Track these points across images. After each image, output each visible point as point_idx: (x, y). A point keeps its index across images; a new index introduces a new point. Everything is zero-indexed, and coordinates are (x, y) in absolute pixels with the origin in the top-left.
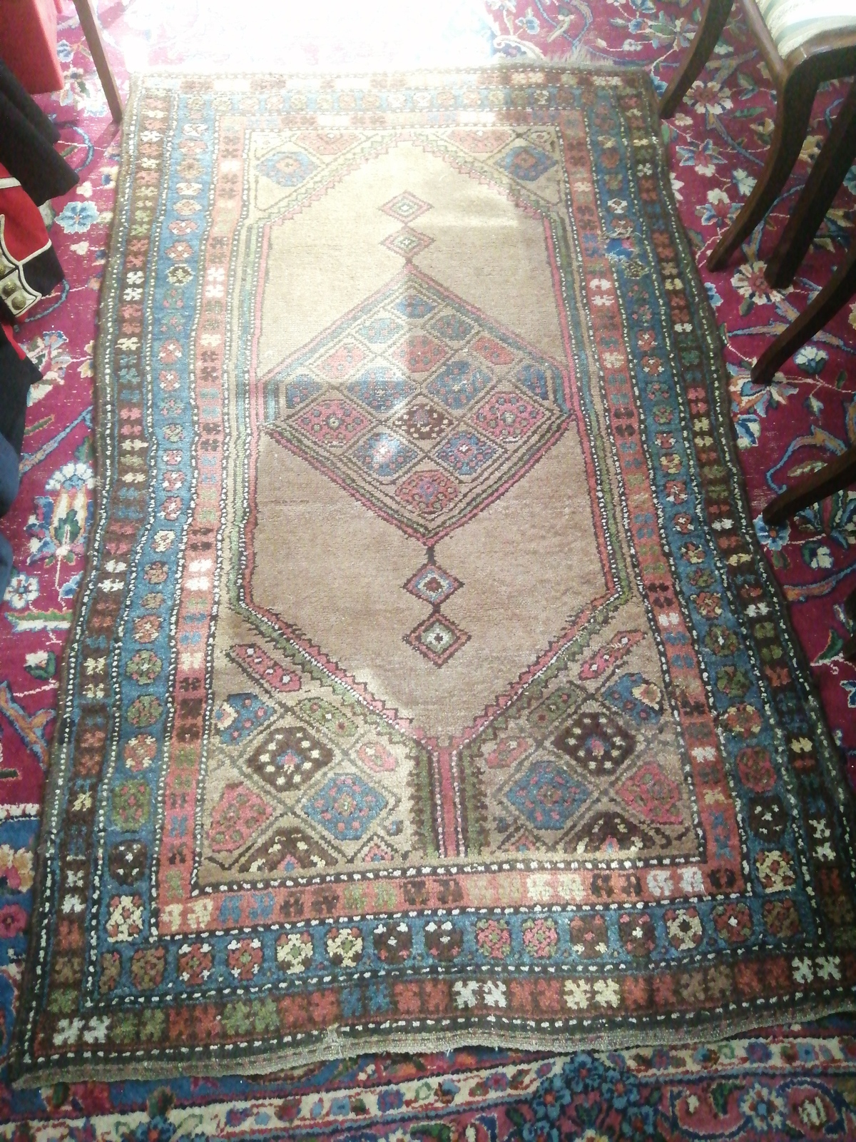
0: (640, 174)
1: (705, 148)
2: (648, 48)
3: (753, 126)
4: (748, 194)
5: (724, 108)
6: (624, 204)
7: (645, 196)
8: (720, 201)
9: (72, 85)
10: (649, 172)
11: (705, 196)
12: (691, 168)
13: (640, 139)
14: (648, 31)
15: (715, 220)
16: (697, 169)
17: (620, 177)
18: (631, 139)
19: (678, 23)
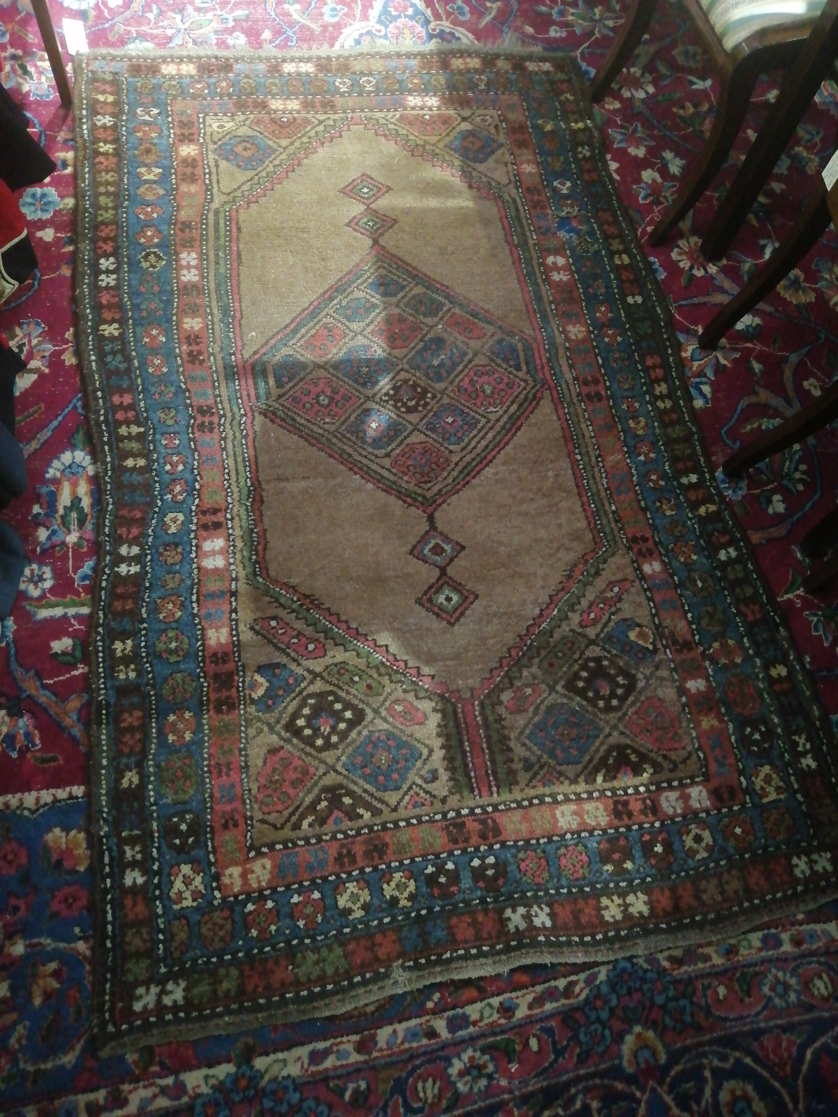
0: (580, 156)
1: (635, 131)
2: (572, 34)
3: (675, 110)
4: (677, 173)
5: (647, 93)
6: (568, 184)
7: (586, 177)
8: (654, 180)
9: (12, 67)
10: (588, 154)
11: (640, 176)
13: (576, 122)
14: (570, 18)
15: (650, 199)
16: (630, 150)
17: (562, 158)
18: (568, 123)
19: (597, 11)
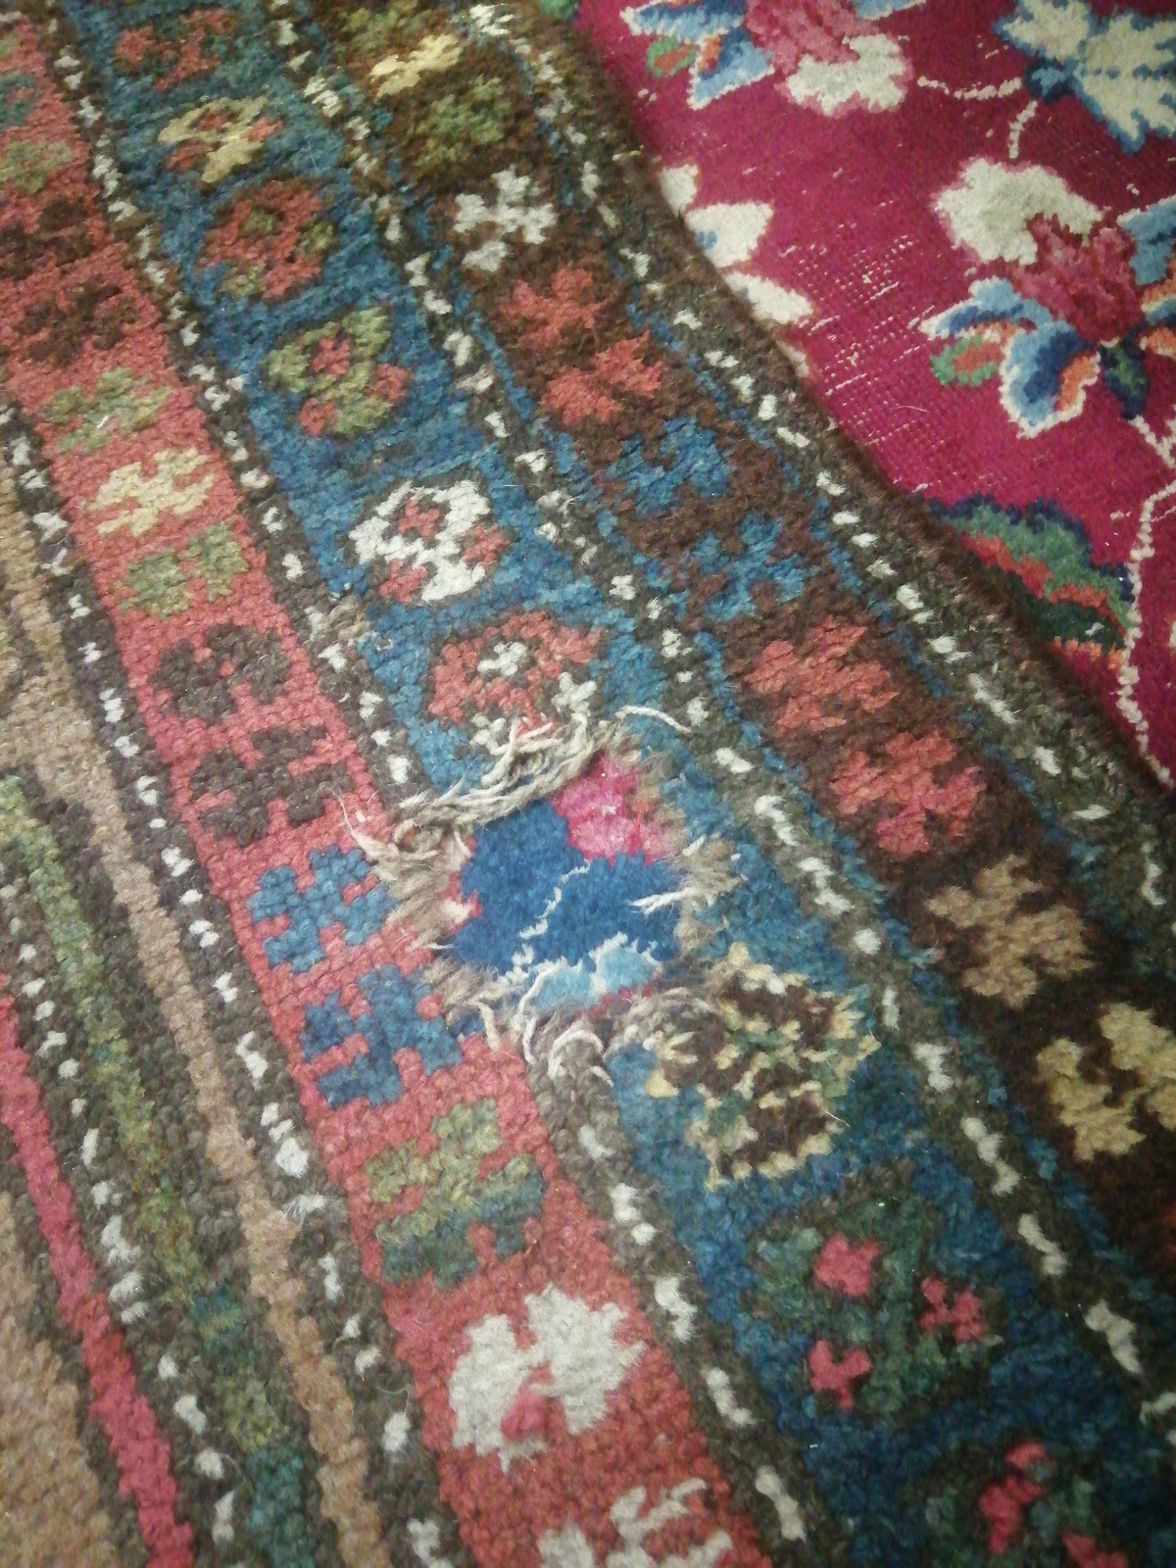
0: (488, 258)
6: (465, 504)
7: (571, 391)
8: (1043, 229)
10: (537, 224)
11: (935, 231)
12: (766, 95)
13: (402, 44)
15: (1087, 373)
16: (797, 89)
17: (369, 324)
18: (352, 69)
